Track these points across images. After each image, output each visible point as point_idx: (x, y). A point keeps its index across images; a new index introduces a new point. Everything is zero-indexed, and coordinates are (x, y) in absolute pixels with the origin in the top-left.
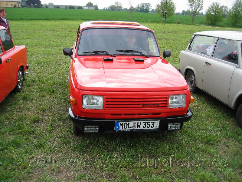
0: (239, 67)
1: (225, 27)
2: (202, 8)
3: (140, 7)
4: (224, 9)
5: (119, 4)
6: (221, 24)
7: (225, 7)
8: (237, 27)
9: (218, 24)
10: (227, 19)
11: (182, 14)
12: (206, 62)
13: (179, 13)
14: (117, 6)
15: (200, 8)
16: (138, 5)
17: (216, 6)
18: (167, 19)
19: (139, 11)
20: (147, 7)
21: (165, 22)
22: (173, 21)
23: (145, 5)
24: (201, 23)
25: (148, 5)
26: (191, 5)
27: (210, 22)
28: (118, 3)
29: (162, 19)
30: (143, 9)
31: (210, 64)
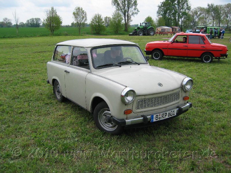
0: (91, 73)
1: (109, 35)
2: (86, 20)
3: (30, 22)
4: (108, 19)
5: (8, 21)
6: (105, 33)
7: (109, 18)
8: (119, 35)
9: (102, 32)
10: (109, 28)
11: (71, 26)
12: (65, 71)
13: (69, 26)
14: (6, 22)
15: (84, 20)
16: (28, 20)
17: (98, 17)
18: (55, 32)
19: (30, 26)
20: (37, 22)
21: (53, 35)
22: (61, 33)
23: (35, 20)
24: (87, 33)
25: (38, 20)
26: (76, 17)
27: (95, 32)
28: (7, 19)
29: (50, 32)
30: (34, 23)
31: (69, 72)
